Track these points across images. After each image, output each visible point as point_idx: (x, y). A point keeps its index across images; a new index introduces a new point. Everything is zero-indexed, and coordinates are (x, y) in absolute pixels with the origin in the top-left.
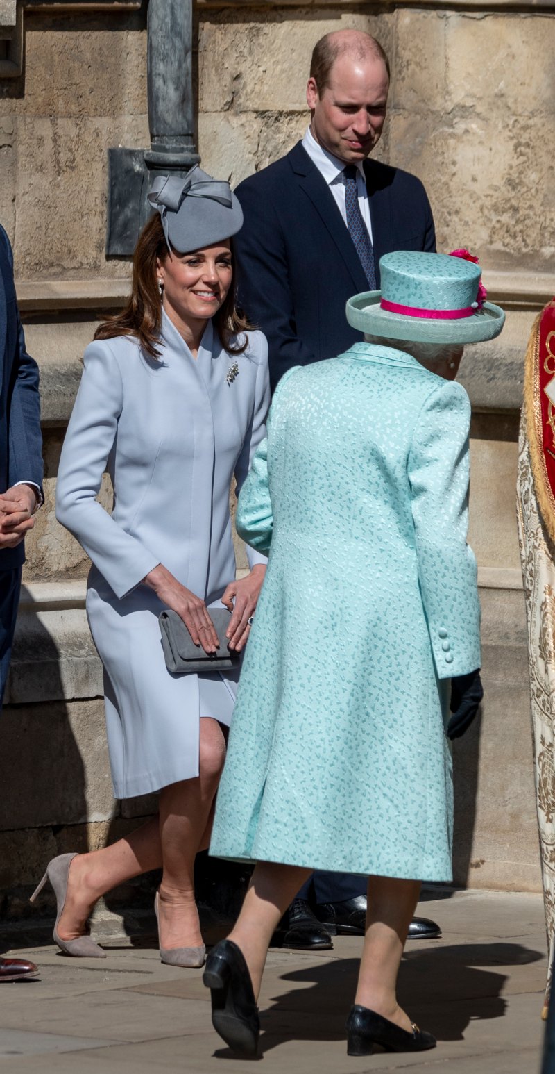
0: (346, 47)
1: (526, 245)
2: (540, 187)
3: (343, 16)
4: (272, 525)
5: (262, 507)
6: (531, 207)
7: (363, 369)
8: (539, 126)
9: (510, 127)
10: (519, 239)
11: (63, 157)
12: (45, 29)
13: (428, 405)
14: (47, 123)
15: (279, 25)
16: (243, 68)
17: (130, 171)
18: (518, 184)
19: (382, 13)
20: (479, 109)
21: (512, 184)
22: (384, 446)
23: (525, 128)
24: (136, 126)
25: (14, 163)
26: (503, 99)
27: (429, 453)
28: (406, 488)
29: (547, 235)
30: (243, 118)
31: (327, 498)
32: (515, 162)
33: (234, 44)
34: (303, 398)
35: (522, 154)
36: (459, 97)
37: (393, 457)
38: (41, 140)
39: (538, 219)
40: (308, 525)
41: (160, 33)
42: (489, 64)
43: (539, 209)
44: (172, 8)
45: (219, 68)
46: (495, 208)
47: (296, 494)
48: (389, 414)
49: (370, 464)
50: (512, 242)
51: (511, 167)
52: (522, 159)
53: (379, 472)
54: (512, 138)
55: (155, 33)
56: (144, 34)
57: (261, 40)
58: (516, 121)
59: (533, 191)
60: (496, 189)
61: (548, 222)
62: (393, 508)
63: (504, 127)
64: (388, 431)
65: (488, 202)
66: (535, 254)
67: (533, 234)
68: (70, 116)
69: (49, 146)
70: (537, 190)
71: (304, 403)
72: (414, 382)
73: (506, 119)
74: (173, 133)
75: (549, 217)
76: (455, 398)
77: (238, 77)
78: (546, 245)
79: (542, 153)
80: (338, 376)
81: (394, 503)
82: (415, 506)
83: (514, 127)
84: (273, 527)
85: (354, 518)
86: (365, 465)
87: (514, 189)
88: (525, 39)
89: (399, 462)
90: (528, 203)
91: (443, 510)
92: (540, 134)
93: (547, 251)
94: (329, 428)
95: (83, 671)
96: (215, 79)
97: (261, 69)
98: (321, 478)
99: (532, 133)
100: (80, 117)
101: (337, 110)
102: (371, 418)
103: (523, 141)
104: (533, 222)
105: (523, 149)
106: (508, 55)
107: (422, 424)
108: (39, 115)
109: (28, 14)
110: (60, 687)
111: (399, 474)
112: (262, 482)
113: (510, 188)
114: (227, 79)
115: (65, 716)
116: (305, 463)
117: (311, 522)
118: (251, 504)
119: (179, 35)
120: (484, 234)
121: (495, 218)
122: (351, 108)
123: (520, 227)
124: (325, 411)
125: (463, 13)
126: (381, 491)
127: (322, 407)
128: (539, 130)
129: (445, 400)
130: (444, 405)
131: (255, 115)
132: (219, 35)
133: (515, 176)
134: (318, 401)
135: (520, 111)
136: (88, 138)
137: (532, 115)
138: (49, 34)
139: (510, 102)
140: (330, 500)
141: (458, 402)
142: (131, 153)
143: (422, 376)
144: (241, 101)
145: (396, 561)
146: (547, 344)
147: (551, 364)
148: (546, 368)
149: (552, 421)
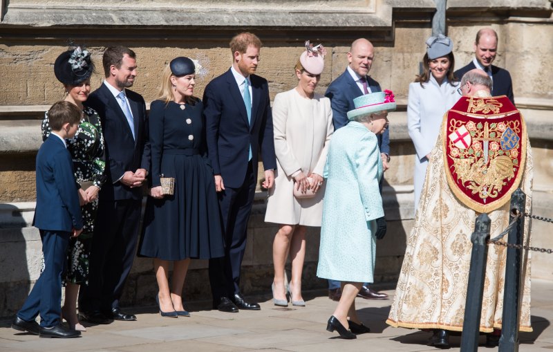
0: (485, 32)
1: (544, 91)
2: (548, 75)
8: (548, 57)
10: (542, 89)
11: (406, 64)
12: (401, 27)
13: (361, 139)
14: (401, 54)
16: (461, 39)
20: (531, 52)
21: (540, 74)
25: (391, 66)
26: (538, 49)
28: (355, 165)
30: (461, 54)
32: (541, 67)
33: (459, 33)
35: (543, 65)
36: (526, 48)
38: (399, 59)
41: (436, 29)
42: (534, 39)
43: (547, 81)
44: (439, 22)
46: (535, 81)
49: (346, 158)
50: (540, 90)
51: (540, 69)
53: (348, 160)
54: (540, 60)
55: (434, 29)
56: (431, 29)
57: (467, 31)
58: (542, 55)
59: (546, 76)
60: (535, 75)
62: (353, 171)
63: (538, 57)
65: (533, 79)
66: (546, 94)
67: (546, 88)
68: (408, 52)
69: (402, 61)
73: (539, 55)
75: (550, 83)
77: (459, 42)
79: (549, 65)
81: (353, 169)
83: (541, 57)
88: (545, 31)
89: (352, 157)
90: (545, 79)
91: (364, 171)
92: (549, 59)
93: (550, 93)
95: (407, 211)
99: (546, 59)
100: (411, 53)
101: (481, 51)
103: (544, 61)
104: (546, 85)
105: (543, 63)
106: (540, 36)
108: (399, 52)
109: (396, 23)
110: (399, 216)
115: (401, 225)
119: (441, 30)
120: (532, 88)
121: (535, 83)
122: (485, 50)
123: (542, 86)
125: (528, 24)
126: (349, 166)
130: (367, 139)
132: (454, 30)
133: (541, 71)
135: (543, 52)
136: (414, 59)
137: (547, 53)
138: (403, 29)
139: (540, 50)
141: (371, 138)
144: (461, 49)
145: (354, 186)
146: (451, 123)
147: (452, 129)
148: (450, 130)
149: (450, 146)
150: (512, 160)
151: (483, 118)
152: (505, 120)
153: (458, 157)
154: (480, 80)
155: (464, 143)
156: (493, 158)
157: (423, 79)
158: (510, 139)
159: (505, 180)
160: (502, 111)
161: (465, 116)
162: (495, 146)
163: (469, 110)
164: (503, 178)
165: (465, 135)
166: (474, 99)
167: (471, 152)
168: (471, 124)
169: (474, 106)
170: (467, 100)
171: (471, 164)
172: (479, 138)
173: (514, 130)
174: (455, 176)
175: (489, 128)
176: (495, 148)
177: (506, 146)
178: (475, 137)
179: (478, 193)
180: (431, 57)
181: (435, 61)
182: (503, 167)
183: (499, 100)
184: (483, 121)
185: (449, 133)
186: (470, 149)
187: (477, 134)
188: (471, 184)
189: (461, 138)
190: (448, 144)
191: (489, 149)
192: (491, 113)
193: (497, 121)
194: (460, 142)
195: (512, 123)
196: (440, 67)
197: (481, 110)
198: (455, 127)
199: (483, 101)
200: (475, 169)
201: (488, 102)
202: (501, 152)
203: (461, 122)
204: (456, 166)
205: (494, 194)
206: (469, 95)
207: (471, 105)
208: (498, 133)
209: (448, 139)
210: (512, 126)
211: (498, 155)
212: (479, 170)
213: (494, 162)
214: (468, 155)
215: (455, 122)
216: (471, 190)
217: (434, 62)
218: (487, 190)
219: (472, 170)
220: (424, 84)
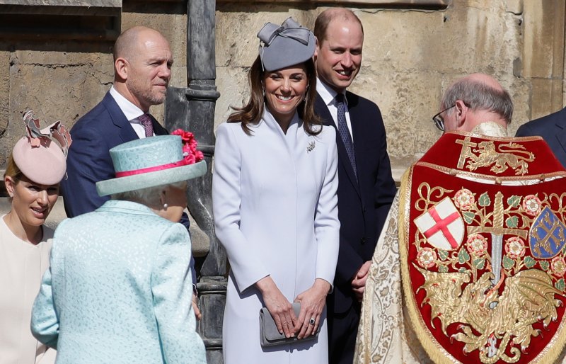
1: (405, 152)
2: (414, 116)
3: (290, 10)
4: (58, 329)
5: (49, 318)
6: (408, 129)
7: (115, 218)
8: (414, 78)
9: (394, 79)
10: (400, 148)
12: (132, 11)
13: (163, 241)
15: (256, 14)
16: (236, 40)
17: (177, 101)
18: (399, 114)
19: (310, 9)
20: (373, 68)
21: (395, 114)
22: (134, 269)
23: (404, 80)
24: (180, 74)
26: (390, 62)
27: (166, 273)
28: (151, 298)
29: (419, 145)
30: (236, 71)
31: (96, 308)
32: (397, 101)
33: (232, 25)
34: (75, 240)
35: (402, 96)
37: (141, 278)
39: (413, 136)
40: (84, 327)
41: (197, 16)
42: (380, 40)
43: (413, 130)
45: (224, 39)
47: (75, 307)
48: (136, 248)
49: (125, 283)
50: (395, 150)
51: (395, 104)
52: (402, 99)
53: (131, 288)
54: (395, 86)
55: (193, 16)
56: (185, 17)
58: (398, 75)
59: (410, 119)
60: (385, 118)
61: (420, 138)
62: (142, 312)
63: (390, 79)
64: (137, 259)
66: (411, 157)
67: (410, 145)
70: (412, 118)
71: (76, 244)
72: (151, 225)
73: (392, 74)
74: (204, 78)
75: (420, 134)
76: (180, 234)
77: (234, 45)
78: (418, 152)
79: (415, 95)
80: (98, 224)
81: (143, 309)
82: (157, 311)
83: (397, 79)
84: (58, 332)
85: (116, 321)
86: (121, 284)
87: (396, 117)
88: (404, 25)
89: (145, 280)
90: (406, 126)
91: (178, 312)
92: (414, 84)
94: (95, 260)
96: (222, 46)
97: (246, 41)
98: (92, 295)
99: (409, 83)
101: (330, 52)
102: (124, 251)
103: (403, 88)
104: (409, 138)
105: (403, 93)
106: (393, 35)
107: (160, 253)
111: (146, 289)
112: (48, 301)
113: (394, 117)
114: (228, 46)
116: (80, 285)
117: (86, 325)
118: (42, 316)
123: (401, 141)
124: (91, 249)
125: (363, 10)
126: (133, 301)
127: (89, 246)
128: (414, 81)
129: (174, 236)
130: (174, 240)
131: (242, 69)
132: (224, 19)
133: (397, 109)
134: (86, 242)
135: (401, 69)
137: (409, 72)
138: (134, 14)
139: (394, 64)
140: (98, 309)
141: (182, 237)
142: (178, 90)
143: (157, 221)
144: (235, 60)
145: (145, 349)
146: (419, 191)
147: (422, 204)
148: (417, 206)
149: (417, 243)
150: (554, 281)
151: (493, 182)
152: (539, 190)
153: (434, 269)
154: (487, 101)
155: (449, 237)
156: (513, 274)
157: (250, 114)
158: (550, 233)
159: (537, 325)
160: (533, 170)
161: (453, 177)
162: (516, 248)
163: (461, 163)
164: (533, 320)
165: (451, 219)
166: (473, 140)
167: (462, 259)
168: (465, 196)
169: (473, 156)
170: (457, 141)
171: (464, 286)
172: (481, 227)
173: (558, 215)
174: (426, 312)
175: (506, 206)
176: (518, 253)
177: (542, 249)
178: (474, 224)
179: (477, 351)
180: (268, 65)
181: (277, 75)
182: (532, 296)
183: (529, 146)
184: (492, 190)
185: (414, 214)
186: (462, 251)
187: (478, 218)
188: (461, 331)
189: (441, 226)
190: (412, 239)
191: (504, 252)
192: (510, 173)
193: (523, 191)
194: (440, 233)
195: (554, 198)
196: (286, 88)
197: (488, 164)
198: (428, 201)
199: (493, 147)
200: (472, 296)
201: (503, 148)
202: (529, 262)
203: (442, 191)
204: (429, 289)
205: (512, 355)
206: (461, 131)
207: (466, 153)
208: (524, 218)
209: (413, 228)
210: (555, 205)
211: (524, 268)
212: (479, 300)
213: (513, 283)
214: (458, 265)
215: (430, 191)
216: (463, 344)
217: (274, 78)
218: (497, 346)
219: (464, 298)
220: (251, 126)
